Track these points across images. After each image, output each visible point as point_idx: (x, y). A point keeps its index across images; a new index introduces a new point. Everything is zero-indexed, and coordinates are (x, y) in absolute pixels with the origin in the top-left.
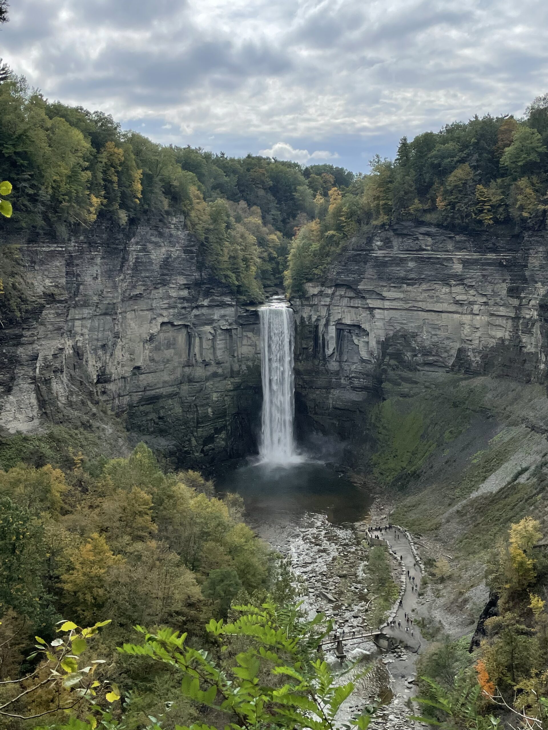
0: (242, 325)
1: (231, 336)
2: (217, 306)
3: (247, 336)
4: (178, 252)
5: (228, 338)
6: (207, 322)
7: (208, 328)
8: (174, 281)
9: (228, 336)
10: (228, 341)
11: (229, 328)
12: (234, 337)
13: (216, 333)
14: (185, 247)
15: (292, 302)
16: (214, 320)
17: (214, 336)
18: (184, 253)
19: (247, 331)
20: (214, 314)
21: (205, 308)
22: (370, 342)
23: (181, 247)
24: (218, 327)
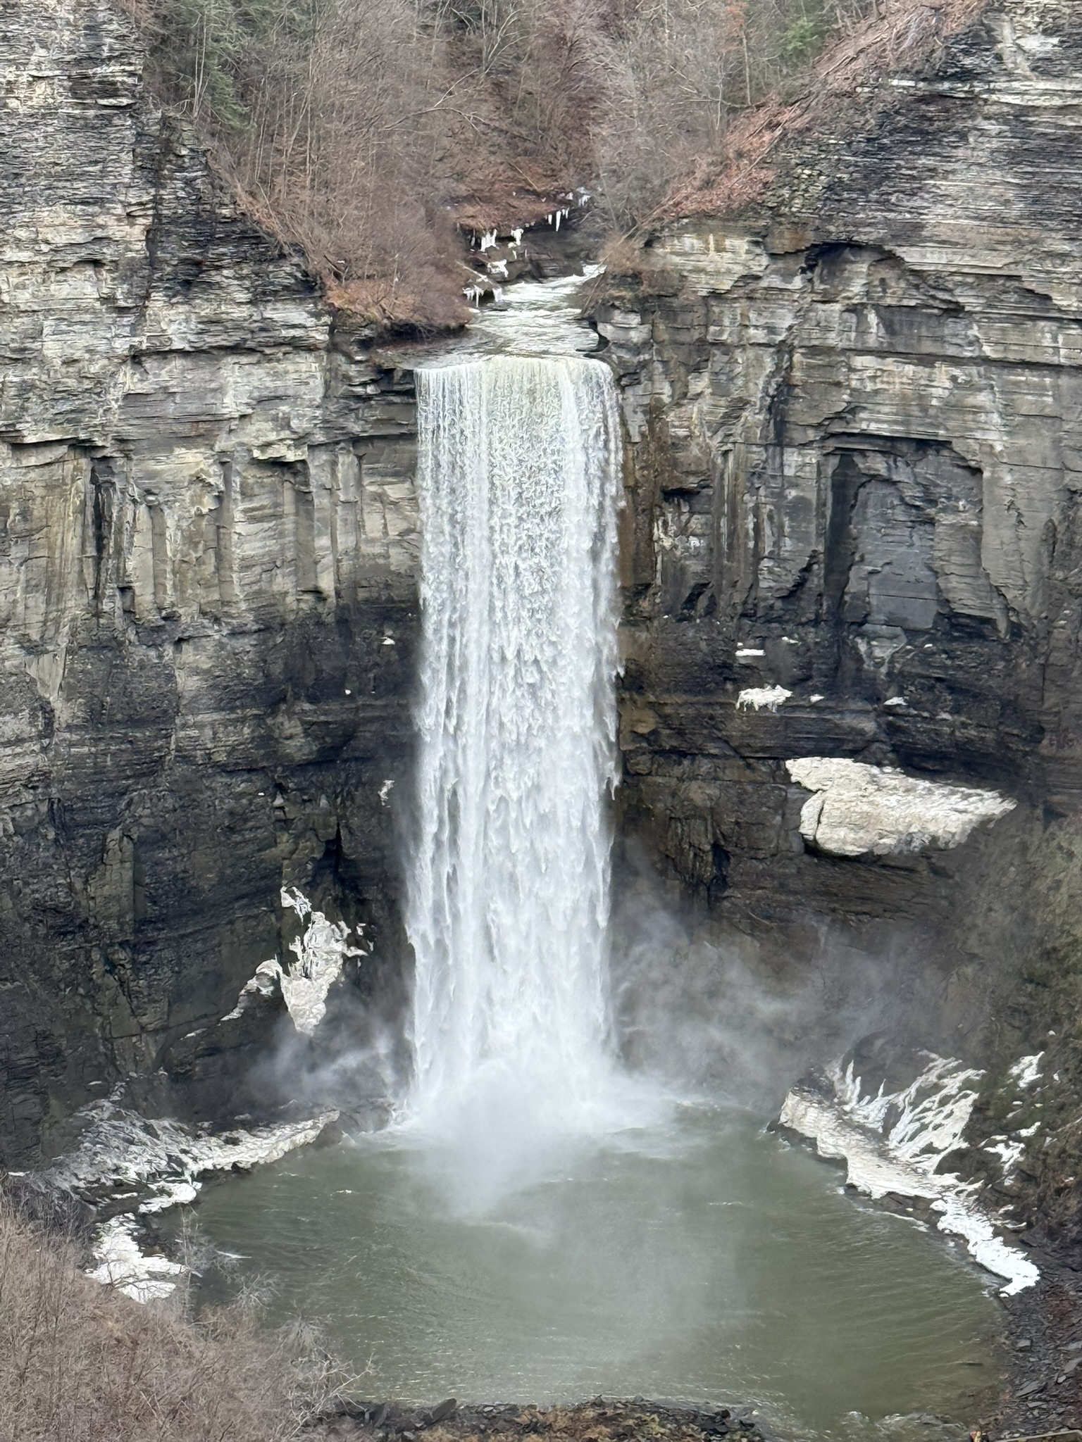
0: (356, 440)
1: (303, 498)
2: (235, 349)
3: (380, 498)
4: (41, 88)
5: (289, 508)
6: (184, 429)
7: (192, 459)
8: (22, 234)
9: (288, 497)
10: (289, 525)
11: (291, 456)
12: (321, 501)
13: (227, 481)
14: (78, 62)
15: (607, 330)
16: (218, 420)
17: (219, 498)
18: (74, 92)
19: (385, 475)
20: (220, 390)
21: (178, 363)
22: (988, 530)
23: (58, 62)
24: (241, 455)
